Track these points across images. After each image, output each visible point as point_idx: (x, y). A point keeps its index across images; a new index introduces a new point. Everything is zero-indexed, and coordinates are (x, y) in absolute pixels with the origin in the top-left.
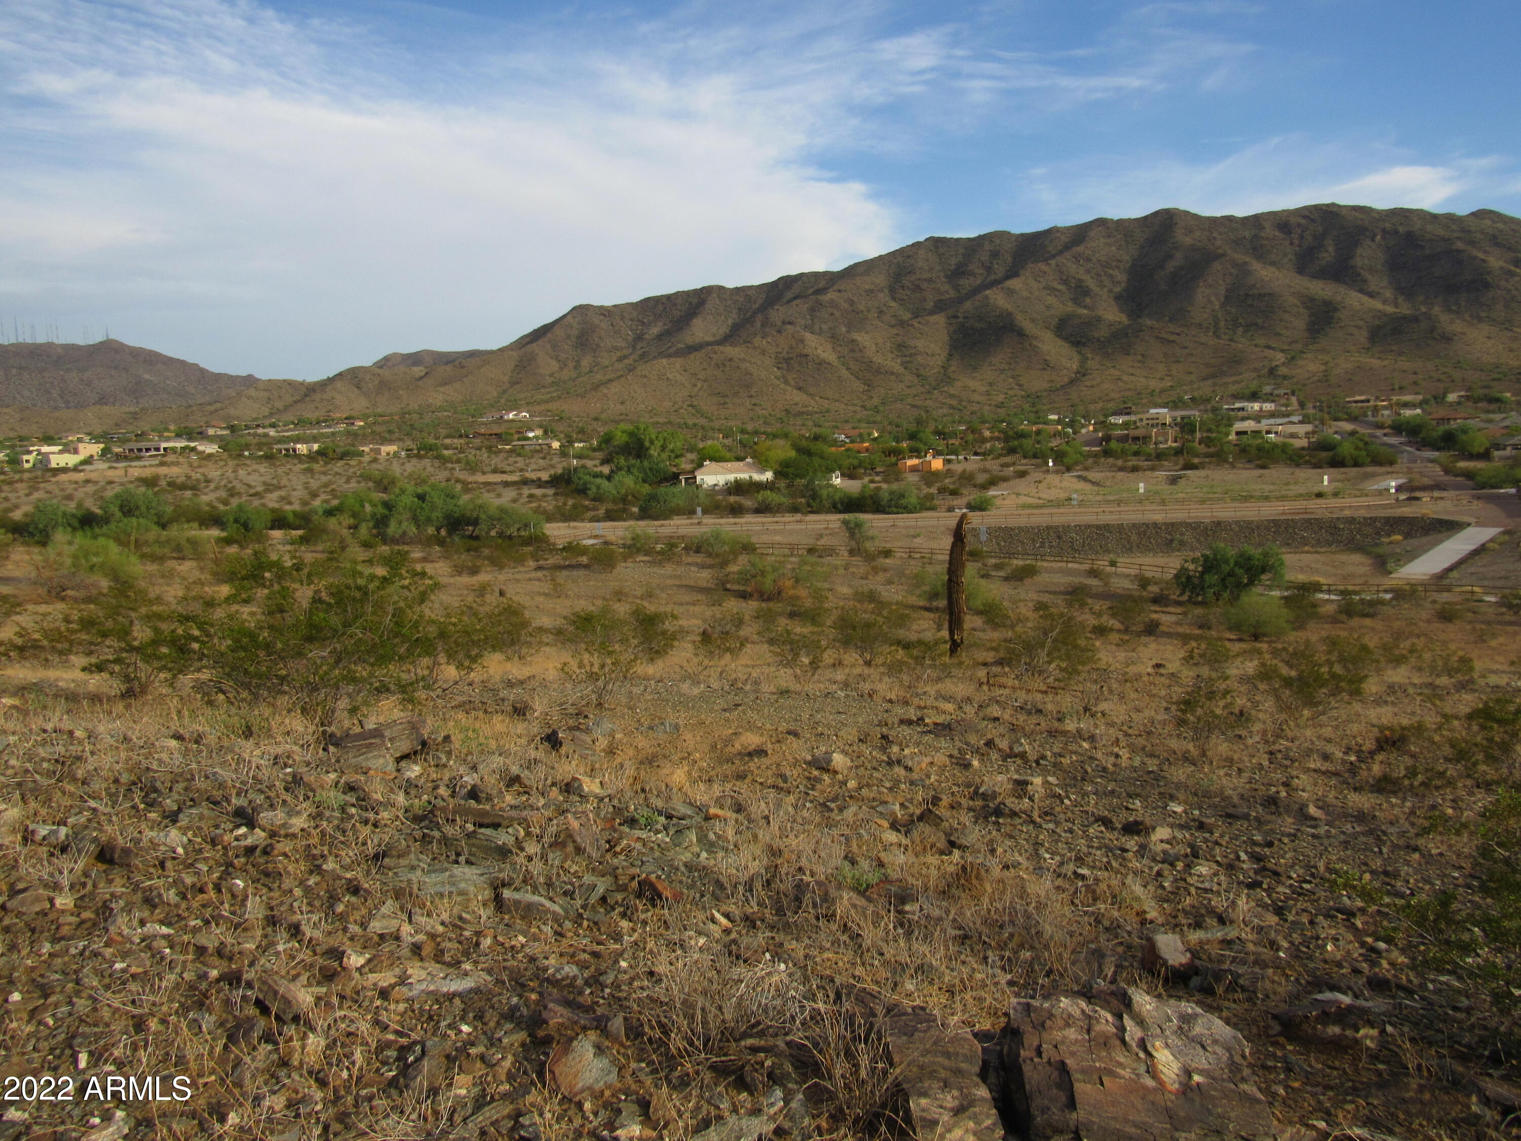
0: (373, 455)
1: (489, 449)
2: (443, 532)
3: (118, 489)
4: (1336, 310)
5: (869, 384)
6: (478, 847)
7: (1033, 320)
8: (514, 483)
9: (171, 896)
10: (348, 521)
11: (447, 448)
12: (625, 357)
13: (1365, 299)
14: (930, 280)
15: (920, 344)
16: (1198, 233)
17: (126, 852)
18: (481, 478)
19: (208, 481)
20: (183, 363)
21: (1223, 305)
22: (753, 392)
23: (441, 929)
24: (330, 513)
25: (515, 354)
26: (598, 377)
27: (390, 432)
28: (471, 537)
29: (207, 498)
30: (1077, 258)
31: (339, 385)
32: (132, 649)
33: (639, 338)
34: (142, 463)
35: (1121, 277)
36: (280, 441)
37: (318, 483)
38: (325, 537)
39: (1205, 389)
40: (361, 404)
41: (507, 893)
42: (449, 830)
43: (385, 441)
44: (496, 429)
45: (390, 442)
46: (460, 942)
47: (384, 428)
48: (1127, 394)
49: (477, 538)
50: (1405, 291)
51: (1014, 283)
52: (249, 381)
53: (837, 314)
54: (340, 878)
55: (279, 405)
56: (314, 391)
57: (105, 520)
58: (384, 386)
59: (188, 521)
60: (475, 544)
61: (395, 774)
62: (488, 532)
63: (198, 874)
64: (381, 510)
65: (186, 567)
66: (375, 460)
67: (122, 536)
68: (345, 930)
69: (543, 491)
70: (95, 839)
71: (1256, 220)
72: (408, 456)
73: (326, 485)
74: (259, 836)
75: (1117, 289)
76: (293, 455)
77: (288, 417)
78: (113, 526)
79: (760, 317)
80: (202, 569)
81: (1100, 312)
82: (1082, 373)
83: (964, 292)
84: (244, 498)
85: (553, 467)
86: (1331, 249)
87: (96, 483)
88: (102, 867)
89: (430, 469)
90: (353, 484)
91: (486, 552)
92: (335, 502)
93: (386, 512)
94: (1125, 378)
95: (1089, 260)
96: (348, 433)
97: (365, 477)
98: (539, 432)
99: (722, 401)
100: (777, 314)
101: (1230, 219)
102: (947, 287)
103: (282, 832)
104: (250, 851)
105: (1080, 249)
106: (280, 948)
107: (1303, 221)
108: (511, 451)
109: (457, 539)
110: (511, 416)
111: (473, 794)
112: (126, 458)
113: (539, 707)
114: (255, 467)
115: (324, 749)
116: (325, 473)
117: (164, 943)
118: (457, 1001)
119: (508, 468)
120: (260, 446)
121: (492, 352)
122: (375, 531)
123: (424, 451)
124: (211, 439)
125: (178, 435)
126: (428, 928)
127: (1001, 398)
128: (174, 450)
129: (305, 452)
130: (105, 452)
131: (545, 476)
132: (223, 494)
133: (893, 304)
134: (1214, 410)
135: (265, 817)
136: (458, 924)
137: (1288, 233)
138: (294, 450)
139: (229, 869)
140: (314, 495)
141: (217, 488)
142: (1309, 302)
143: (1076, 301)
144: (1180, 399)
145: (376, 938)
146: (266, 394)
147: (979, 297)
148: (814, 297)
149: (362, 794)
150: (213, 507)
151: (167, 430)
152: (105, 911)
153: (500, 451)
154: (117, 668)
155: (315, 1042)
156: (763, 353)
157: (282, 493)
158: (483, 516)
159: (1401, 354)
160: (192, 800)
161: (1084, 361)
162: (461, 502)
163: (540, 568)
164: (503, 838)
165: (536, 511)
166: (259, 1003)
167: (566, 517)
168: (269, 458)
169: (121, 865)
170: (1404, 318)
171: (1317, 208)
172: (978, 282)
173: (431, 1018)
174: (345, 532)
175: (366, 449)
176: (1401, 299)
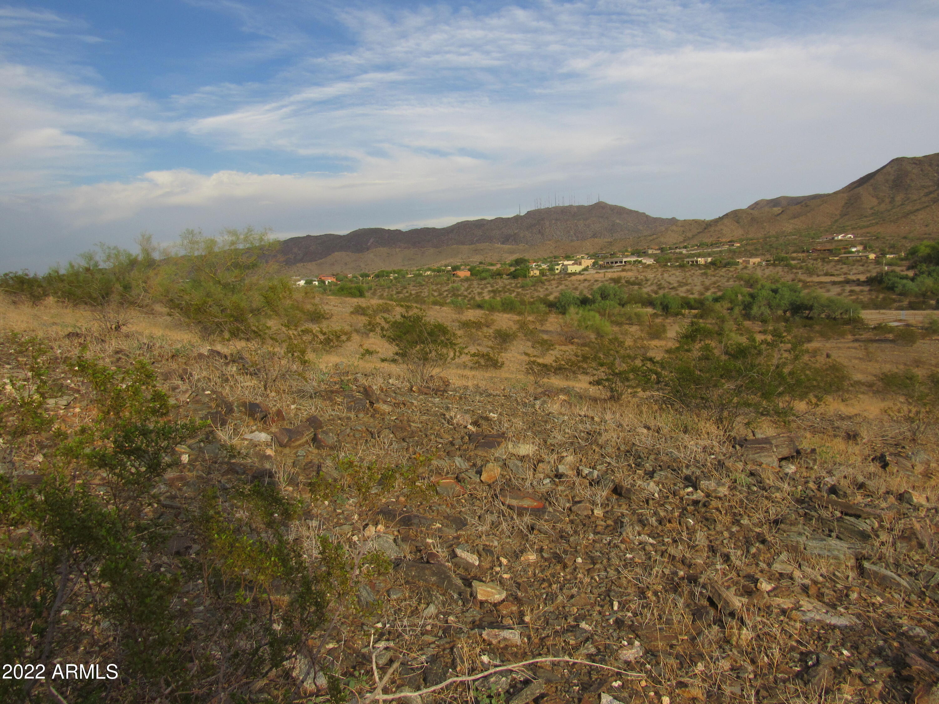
0: (744, 264)
1: (823, 260)
2: (788, 314)
3: (600, 284)
6: (846, 529)
8: (840, 283)
9: (653, 521)
10: (727, 305)
11: (793, 259)
12: (931, 193)
17: (629, 490)
18: (816, 279)
19: (647, 280)
20: (637, 212)
23: (821, 579)
24: (716, 300)
25: (845, 195)
26: (909, 208)
27: (756, 250)
28: (807, 318)
29: (646, 290)
31: (725, 221)
32: (615, 374)
34: (612, 270)
36: (688, 257)
37: (710, 282)
38: (713, 314)
40: (739, 232)
41: (866, 564)
42: (824, 514)
43: (752, 255)
44: (828, 246)
45: (756, 256)
46: (835, 591)
47: (753, 247)
49: (811, 318)
52: (673, 221)
54: (753, 531)
55: (689, 235)
56: (710, 225)
57: (593, 301)
58: (754, 220)
59: (636, 303)
60: (810, 322)
61: (778, 469)
62: (819, 315)
63: (666, 511)
64: (748, 299)
65: (634, 329)
66: (746, 268)
67: (601, 310)
68: (757, 565)
69: (861, 288)
70: (613, 481)
72: (767, 265)
73: (715, 283)
74: (699, 495)
76: (696, 265)
77: (695, 242)
78: (597, 305)
80: (642, 331)
84: (667, 290)
85: (869, 271)
87: (589, 281)
88: (615, 497)
89: (781, 273)
90: (731, 283)
91: (817, 328)
92: (719, 294)
93: (751, 300)
96: (730, 251)
97: (740, 278)
98: (860, 248)
103: (713, 495)
104: (696, 503)
106: (718, 567)
108: (838, 261)
109: (797, 319)
110: (840, 237)
111: (833, 490)
112: (605, 267)
113: (865, 435)
114: (674, 272)
115: (733, 447)
116: (714, 276)
117: (651, 548)
118: (837, 631)
119: (836, 273)
120: (677, 260)
121: (829, 195)
122: (743, 312)
123: (778, 261)
124: (650, 256)
125: (633, 254)
126: (813, 576)
128: (630, 262)
129: (703, 263)
130: (594, 264)
131: (863, 278)
132: (655, 288)
135: (704, 483)
136: (832, 578)
138: (697, 262)
139: (684, 512)
140: (707, 289)
141: (652, 284)
145: (777, 575)
146: (682, 229)
149: (759, 479)
150: (649, 295)
151: (627, 251)
152: (619, 523)
153: (831, 261)
154: (607, 384)
155: (747, 634)
157: (688, 287)
158: (816, 305)
160: (660, 466)
162: (802, 295)
163: (857, 340)
164: (864, 525)
165: (854, 301)
166: (710, 600)
167: (877, 306)
168: (682, 266)
169: (625, 498)
173: (819, 638)
174: (725, 312)
175: (740, 261)
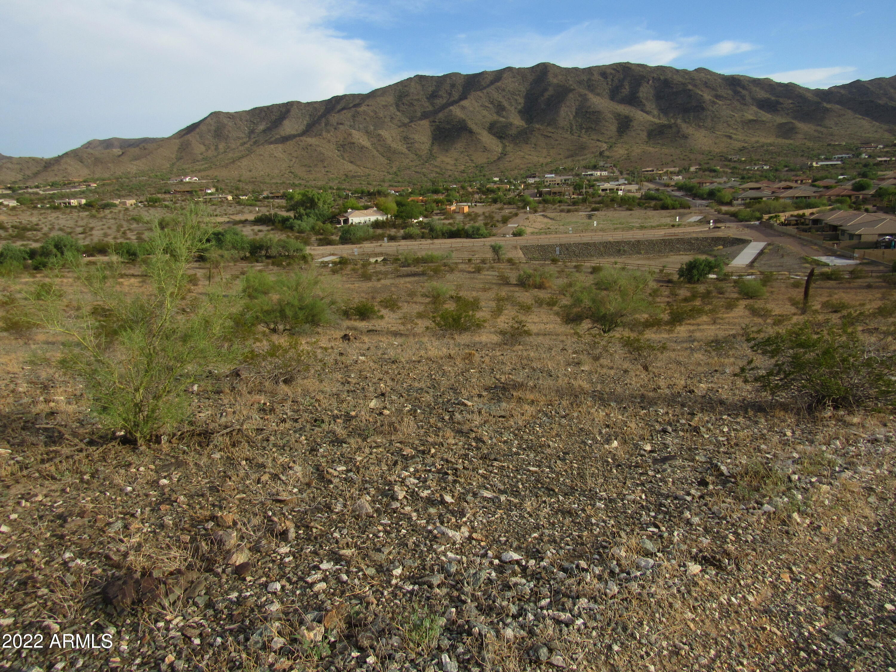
0: (123, 206)
1: (191, 201)
4: (631, 121)
5: (389, 159)
7: (476, 124)
11: (163, 200)
12: (245, 143)
13: (645, 115)
14: (418, 100)
15: (416, 137)
16: (560, 77)
21: (575, 117)
22: (325, 165)
25: (177, 141)
26: (230, 155)
30: (497, 89)
33: (252, 132)
35: (521, 101)
36: (52, 197)
39: (569, 163)
43: (123, 197)
44: (185, 188)
45: (127, 197)
48: (529, 165)
50: (664, 111)
51: (465, 103)
53: (368, 119)
55: (29, 173)
56: (52, 164)
66: (128, 209)
71: (589, 71)
72: (145, 206)
75: (519, 107)
76: (68, 206)
79: (324, 120)
81: (511, 120)
82: (504, 154)
83: (437, 107)
86: (627, 87)
94: (527, 157)
95: (504, 90)
96: (91, 191)
98: (213, 190)
99: (308, 169)
100: (334, 118)
101: (576, 69)
102: (427, 104)
105: (499, 84)
107: (613, 72)
109: (260, 258)
110: (187, 180)
114: (55, 215)
116: (105, 218)
120: (42, 201)
123: (151, 202)
127: (463, 167)
129: (77, 204)
131: (249, 218)
133: (398, 113)
134: (578, 175)
137: (606, 78)
138: (69, 203)
142: (618, 116)
143: (498, 113)
144: (557, 169)
146: (19, 166)
147: (446, 110)
148: (354, 109)
153: (198, 202)
156: (329, 141)
158: (274, 245)
159: (663, 145)
161: (505, 147)
168: (57, 208)
170: (664, 126)
171: (620, 64)
172: (445, 101)
175: (115, 202)
176: (661, 116)
